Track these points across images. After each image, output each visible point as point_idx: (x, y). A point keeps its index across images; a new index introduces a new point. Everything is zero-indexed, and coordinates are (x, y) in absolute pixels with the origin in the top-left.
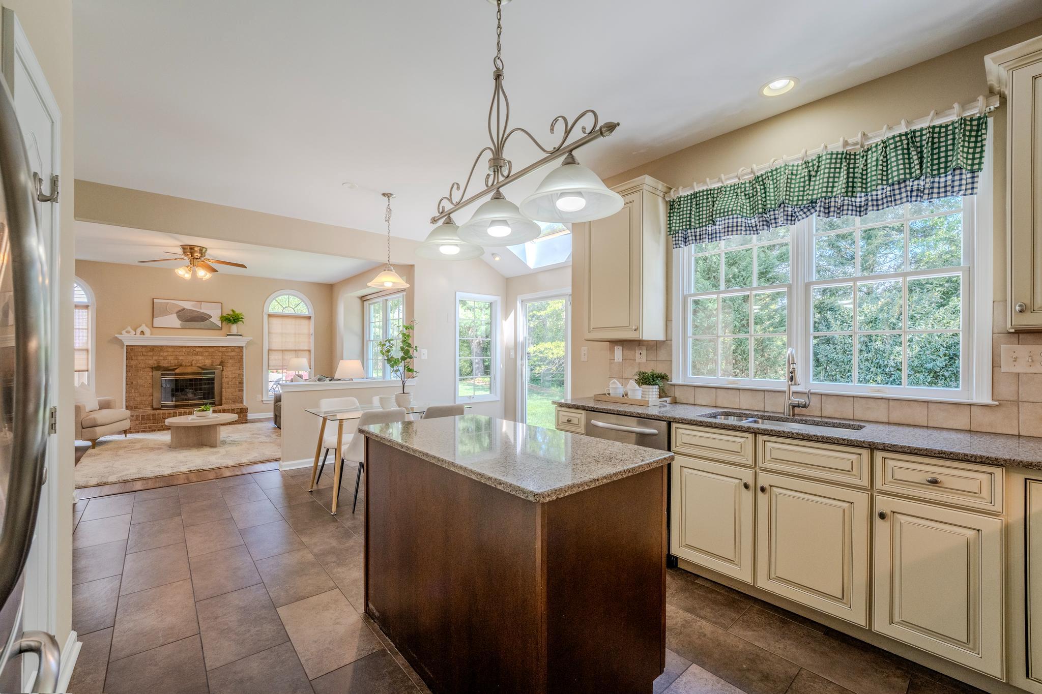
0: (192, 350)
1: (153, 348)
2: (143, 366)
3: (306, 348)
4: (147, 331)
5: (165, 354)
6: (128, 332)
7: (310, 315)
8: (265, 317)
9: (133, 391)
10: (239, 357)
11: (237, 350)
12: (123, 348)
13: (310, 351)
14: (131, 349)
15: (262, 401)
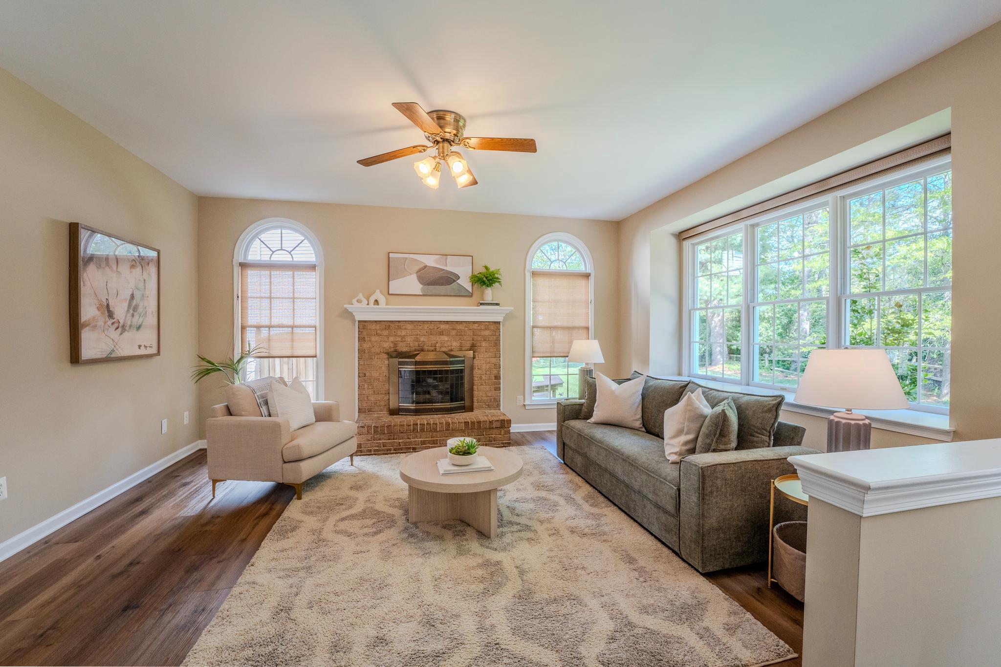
0: (435, 327)
1: (389, 325)
2: (377, 350)
3: (583, 324)
4: (382, 300)
5: (403, 333)
6: (359, 301)
7: (588, 271)
8: (528, 275)
9: (366, 386)
10: (495, 337)
11: (492, 327)
12: (354, 325)
13: (588, 328)
14: (363, 325)
15: (524, 405)
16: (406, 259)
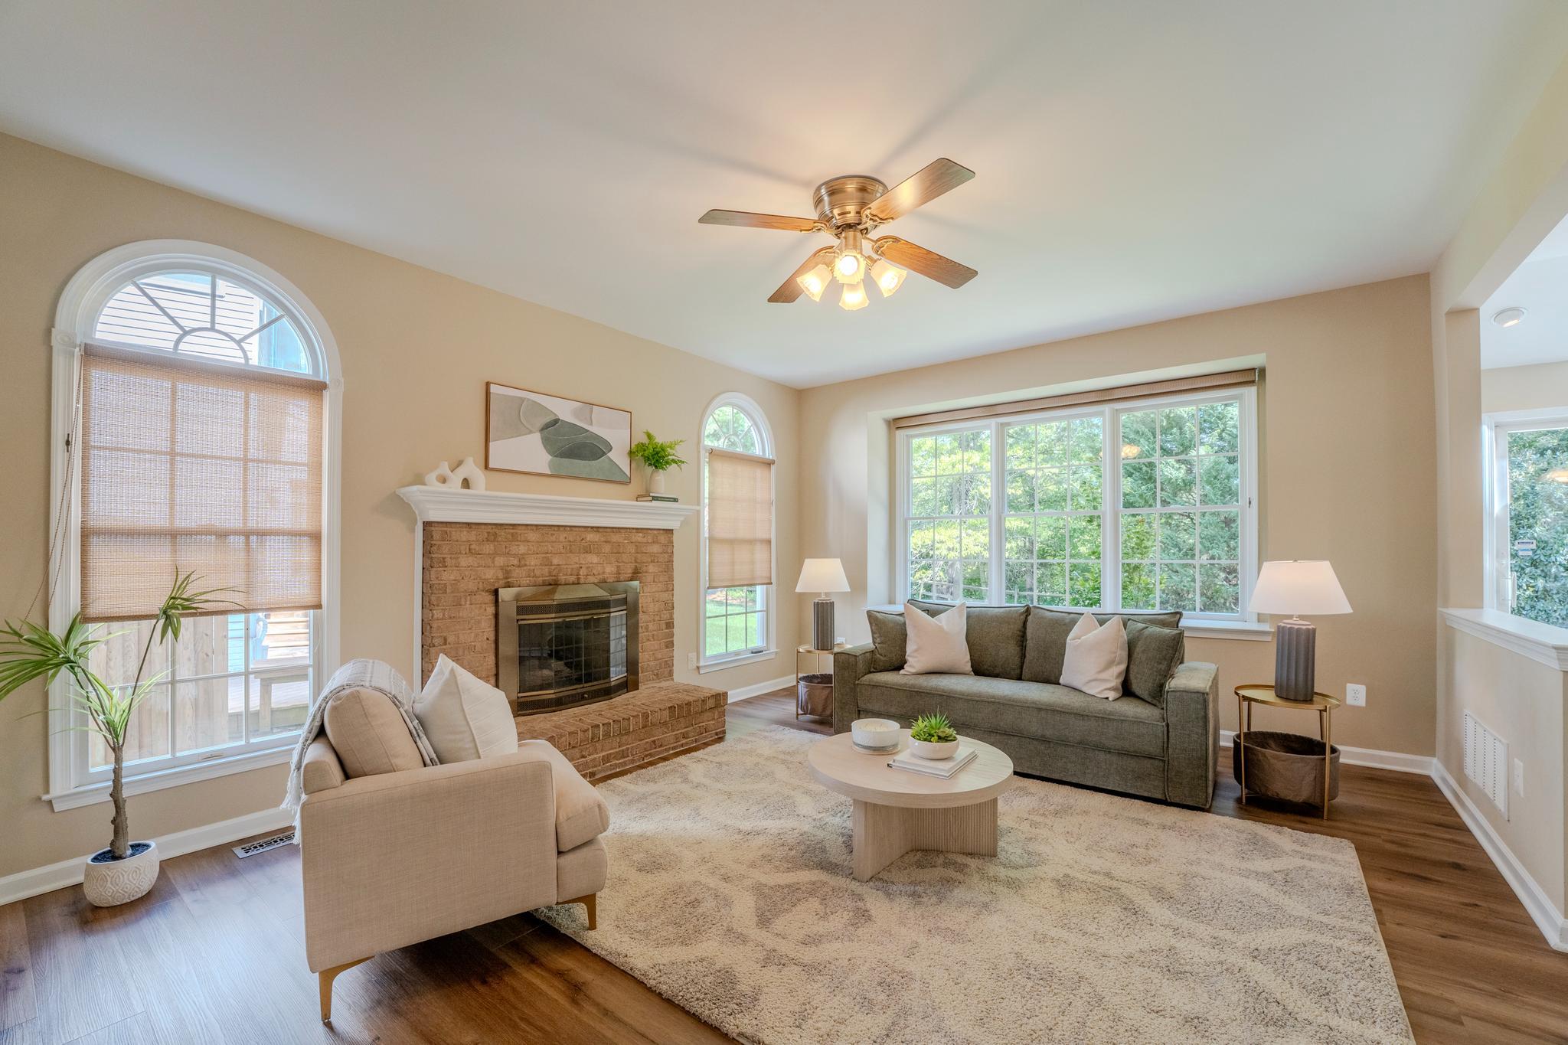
2: (472, 586)
3: (765, 536)
4: (478, 476)
5: (522, 549)
6: (440, 479)
7: (771, 457)
8: (705, 458)
10: (666, 555)
12: (413, 531)
13: (770, 544)
14: (436, 531)
15: (698, 668)
16: (522, 400)
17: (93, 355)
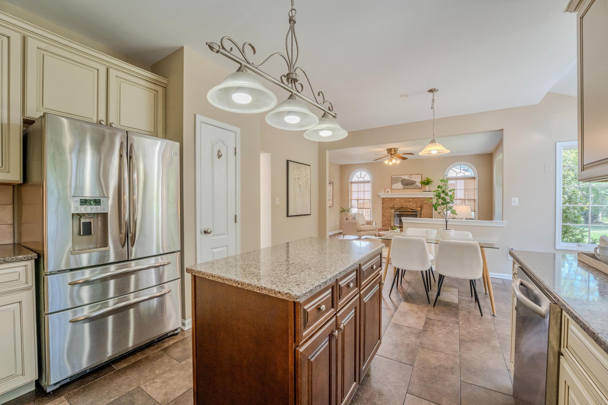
0: (407, 200)
1: (391, 199)
2: (387, 207)
3: (473, 198)
4: (389, 191)
5: (396, 202)
6: (382, 192)
7: (475, 176)
9: (384, 218)
10: (430, 203)
13: (475, 200)
14: (383, 199)
16: (397, 177)
17: (351, 183)
